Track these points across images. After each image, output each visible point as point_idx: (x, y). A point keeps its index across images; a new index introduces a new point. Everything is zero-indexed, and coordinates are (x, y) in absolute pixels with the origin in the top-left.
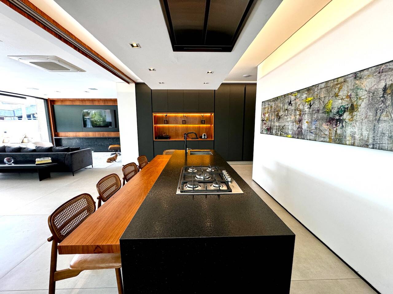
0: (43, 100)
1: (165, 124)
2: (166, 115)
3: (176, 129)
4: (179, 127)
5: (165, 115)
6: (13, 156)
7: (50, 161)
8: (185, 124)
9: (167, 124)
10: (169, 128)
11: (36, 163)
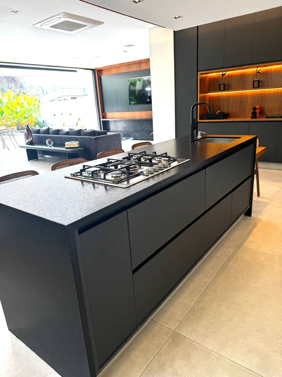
0: (91, 71)
1: (220, 90)
2: (223, 75)
3: (242, 99)
4: (246, 96)
5: (221, 73)
6: (52, 139)
7: (77, 146)
8: (258, 87)
9: (224, 90)
10: (228, 98)
11: (65, 147)
